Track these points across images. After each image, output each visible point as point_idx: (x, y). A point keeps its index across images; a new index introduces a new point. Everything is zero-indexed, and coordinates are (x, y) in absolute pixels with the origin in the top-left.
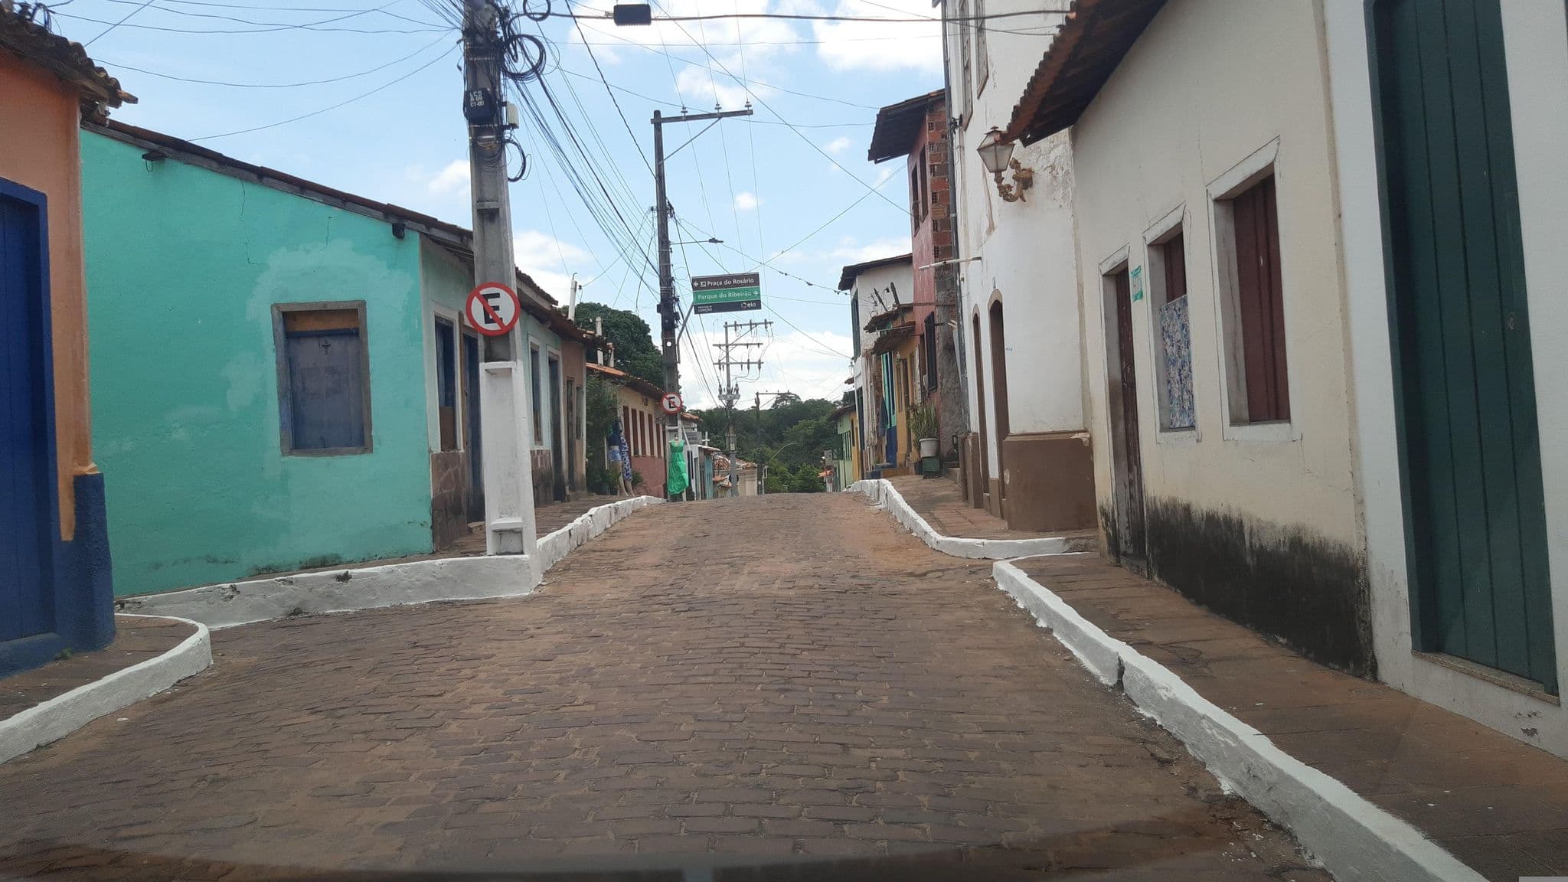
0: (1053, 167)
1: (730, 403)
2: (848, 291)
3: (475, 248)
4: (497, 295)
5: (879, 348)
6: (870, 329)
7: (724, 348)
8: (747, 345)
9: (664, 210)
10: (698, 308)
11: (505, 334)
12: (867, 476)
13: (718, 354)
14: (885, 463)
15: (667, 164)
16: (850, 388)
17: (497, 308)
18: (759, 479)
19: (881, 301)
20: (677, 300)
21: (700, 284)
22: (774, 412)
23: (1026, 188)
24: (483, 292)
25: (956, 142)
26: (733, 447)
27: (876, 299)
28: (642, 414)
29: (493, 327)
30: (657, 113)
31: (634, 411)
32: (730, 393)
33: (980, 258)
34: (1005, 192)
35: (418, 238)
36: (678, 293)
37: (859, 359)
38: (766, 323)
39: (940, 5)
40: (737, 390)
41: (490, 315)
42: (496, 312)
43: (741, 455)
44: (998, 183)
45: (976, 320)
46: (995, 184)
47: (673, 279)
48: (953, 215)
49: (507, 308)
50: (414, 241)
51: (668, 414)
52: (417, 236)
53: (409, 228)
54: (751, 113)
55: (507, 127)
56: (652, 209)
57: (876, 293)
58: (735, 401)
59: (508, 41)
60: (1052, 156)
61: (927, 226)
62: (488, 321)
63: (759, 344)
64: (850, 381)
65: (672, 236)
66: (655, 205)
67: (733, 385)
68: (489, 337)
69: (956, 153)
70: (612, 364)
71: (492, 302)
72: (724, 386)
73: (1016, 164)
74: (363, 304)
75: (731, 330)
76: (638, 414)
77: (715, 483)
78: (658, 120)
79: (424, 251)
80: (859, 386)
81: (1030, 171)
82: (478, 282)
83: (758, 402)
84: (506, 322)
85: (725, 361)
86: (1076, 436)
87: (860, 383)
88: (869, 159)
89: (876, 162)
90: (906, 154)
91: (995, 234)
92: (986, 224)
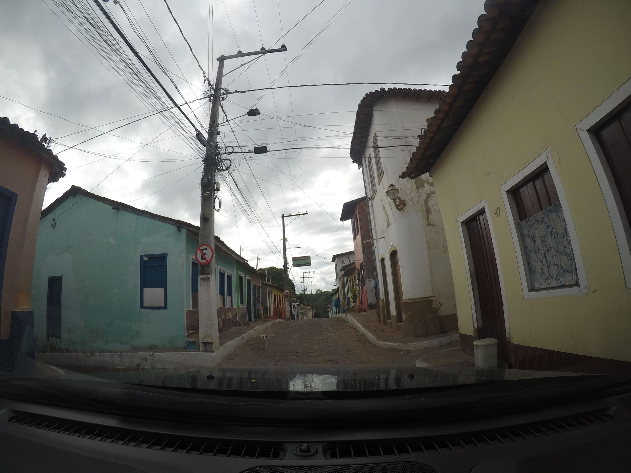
0: (412, 199)
1: (305, 293)
2: (334, 262)
3: (200, 233)
4: (206, 249)
5: (344, 276)
6: (341, 270)
7: (303, 278)
8: (309, 277)
9: (284, 239)
10: (294, 265)
11: (208, 264)
12: (341, 312)
13: (301, 280)
14: (346, 308)
15: (285, 227)
16: (336, 287)
17: (206, 254)
18: (313, 311)
19: (344, 262)
20: (288, 264)
21: (295, 259)
22: (316, 294)
23: (404, 206)
24: (201, 248)
25: (370, 204)
26: (305, 304)
27: (343, 262)
28: (280, 296)
29: (204, 261)
30: (283, 215)
31: (277, 295)
32: (305, 290)
33: (384, 238)
34: (397, 207)
35: (185, 231)
36: (288, 262)
37: (338, 280)
38: (313, 272)
39: (361, 168)
40: (306, 289)
41: (203, 257)
42: (205, 256)
43: (307, 305)
44: (395, 203)
45: (383, 261)
46: (394, 204)
47: (287, 258)
48: (371, 228)
49: (209, 253)
50: (184, 231)
51: (286, 295)
52: (185, 230)
53: (183, 228)
54: (307, 214)
55: (216, 190)
56: (282, 240)
57: (343, 260)
58: (306, 292)
59: (219, 162)
60: (412, 195)
61: (359, 237)
62: (202, 259)
63: (311, 277)
64: (335, 286)
65: (287, 246)
66: (282, 239)
67: (305, 288)
68: (203, 266)
69: (370, 208)
70: (271, 281)
71: (204, 252)
72: (303, 288)
73: (399, 198)
74: (167, 254)
75: (305, 274)
76: (279, 295)
77: (301, 313)
78: (283, 217)
79: (187, 235)
80: (338, 287)
81: (404, 201)
82: (200, 244)
83: (312, 292)
84: (208, 259)
85: (303, 282)
86: (430, 299)
87: (338, 286)
88: (341, 221)
89: (342, 221)
90: (350, 219)
91: (391, 227)
92: (386, 224)
